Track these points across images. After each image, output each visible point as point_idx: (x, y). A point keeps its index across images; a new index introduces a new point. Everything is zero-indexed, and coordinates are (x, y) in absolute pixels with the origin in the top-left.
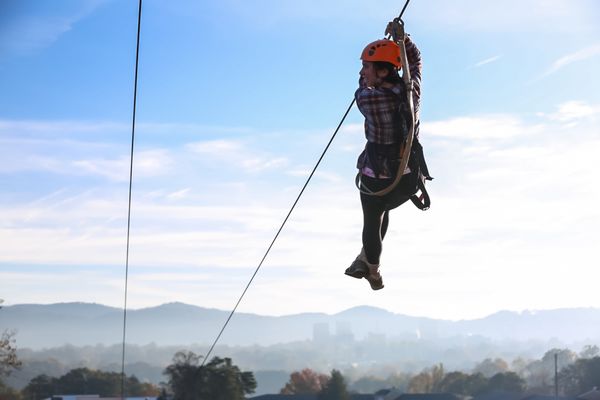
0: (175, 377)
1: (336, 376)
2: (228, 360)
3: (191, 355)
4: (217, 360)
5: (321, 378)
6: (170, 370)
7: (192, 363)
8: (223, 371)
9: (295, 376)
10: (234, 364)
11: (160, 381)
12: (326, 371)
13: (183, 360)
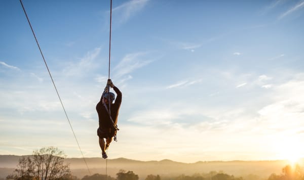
0: (119, 176)
1: (158, 176)
2: (132, 172)
3: (123, 171)
4: (129, 172)
5: (155, 177)
6: (118, 174)
7: (123, 172)
8: (131, 174)
9: (149, 176)
10: (134, 172)
11: (115, 177)
12: (156, 175)
13: (121, 172)
